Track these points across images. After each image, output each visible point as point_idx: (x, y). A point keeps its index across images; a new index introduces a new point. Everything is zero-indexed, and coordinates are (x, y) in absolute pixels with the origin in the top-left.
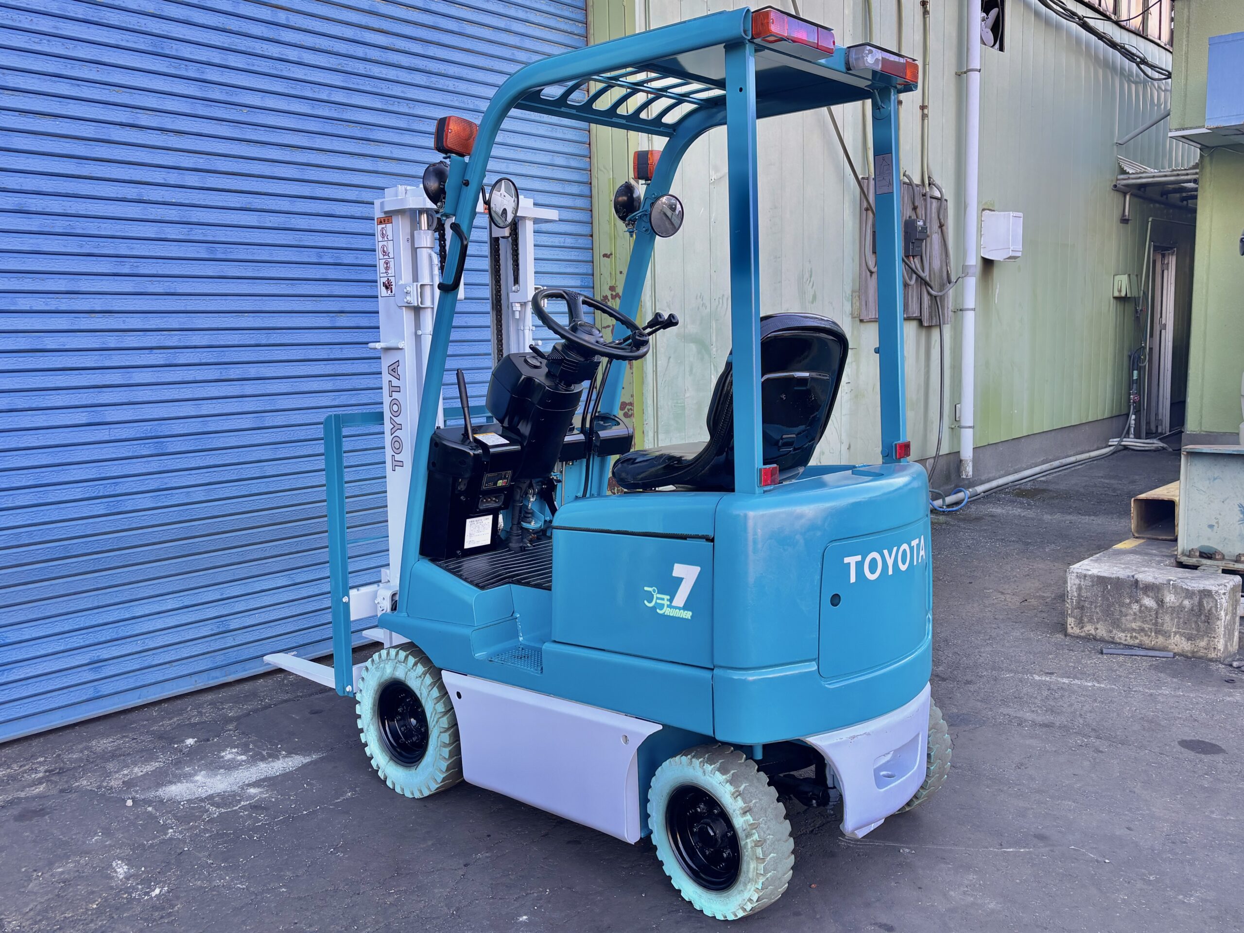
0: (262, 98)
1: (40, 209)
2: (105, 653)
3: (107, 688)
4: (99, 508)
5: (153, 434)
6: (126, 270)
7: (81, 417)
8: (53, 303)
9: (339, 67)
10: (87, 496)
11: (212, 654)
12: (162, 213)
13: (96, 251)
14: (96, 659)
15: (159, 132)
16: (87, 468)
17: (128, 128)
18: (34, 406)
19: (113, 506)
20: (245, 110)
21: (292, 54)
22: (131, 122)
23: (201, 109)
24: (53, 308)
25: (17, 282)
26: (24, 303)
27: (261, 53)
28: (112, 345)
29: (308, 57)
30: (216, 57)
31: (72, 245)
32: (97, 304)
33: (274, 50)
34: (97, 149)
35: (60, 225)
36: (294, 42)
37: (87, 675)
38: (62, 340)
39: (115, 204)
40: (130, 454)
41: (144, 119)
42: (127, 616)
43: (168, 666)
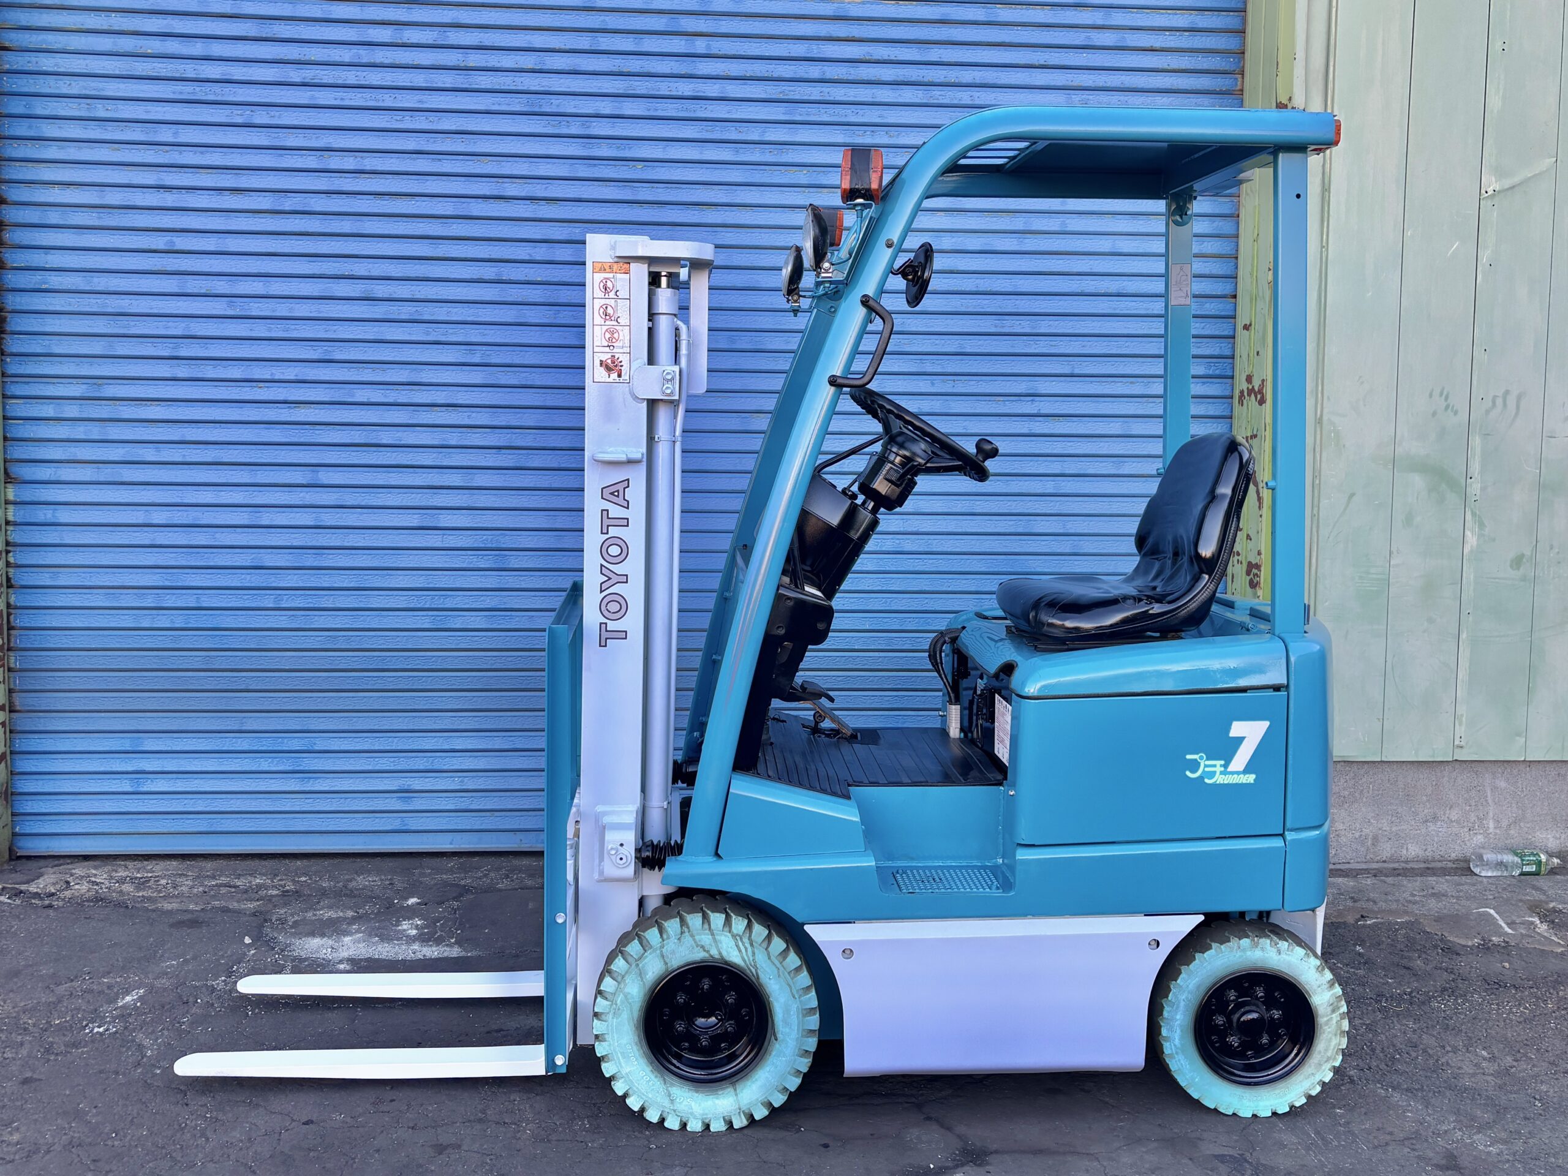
0: (664, 148)
1: (386, 296)
2: (417, 783)
4: (423, 620)
5: (494, 546)
6: (477, 359)
7: (413, 519)
8: (392, 396)
9: (781, 96)
10: (412, 606)
12: (524, 293)
13: (443, 339)
14: (406, 787)
15: (528, 202)
16: (414, 575)
17: (492, 201)
18: (363, 503)
19: (441, 620)
20: (640, 165)
21: (712, 89)
22: (496, 193)
23: (582, 170)
24: (391, 400)
25: (356, 372)
26: (362, 394)
27: (669, 93)
28: (453, 443)
29: (734, 89)
30: (606, 106)
31: (416, 333)
32: (440, 396)
33: (685, 88)
34: (455, 226)
35: (406, 311)
36: (715, 73)
38: (399, 434)
39: (469, 286)
40: (464, 565)
41: (511, 189)
42: (446, 747)
43: (488, 814)
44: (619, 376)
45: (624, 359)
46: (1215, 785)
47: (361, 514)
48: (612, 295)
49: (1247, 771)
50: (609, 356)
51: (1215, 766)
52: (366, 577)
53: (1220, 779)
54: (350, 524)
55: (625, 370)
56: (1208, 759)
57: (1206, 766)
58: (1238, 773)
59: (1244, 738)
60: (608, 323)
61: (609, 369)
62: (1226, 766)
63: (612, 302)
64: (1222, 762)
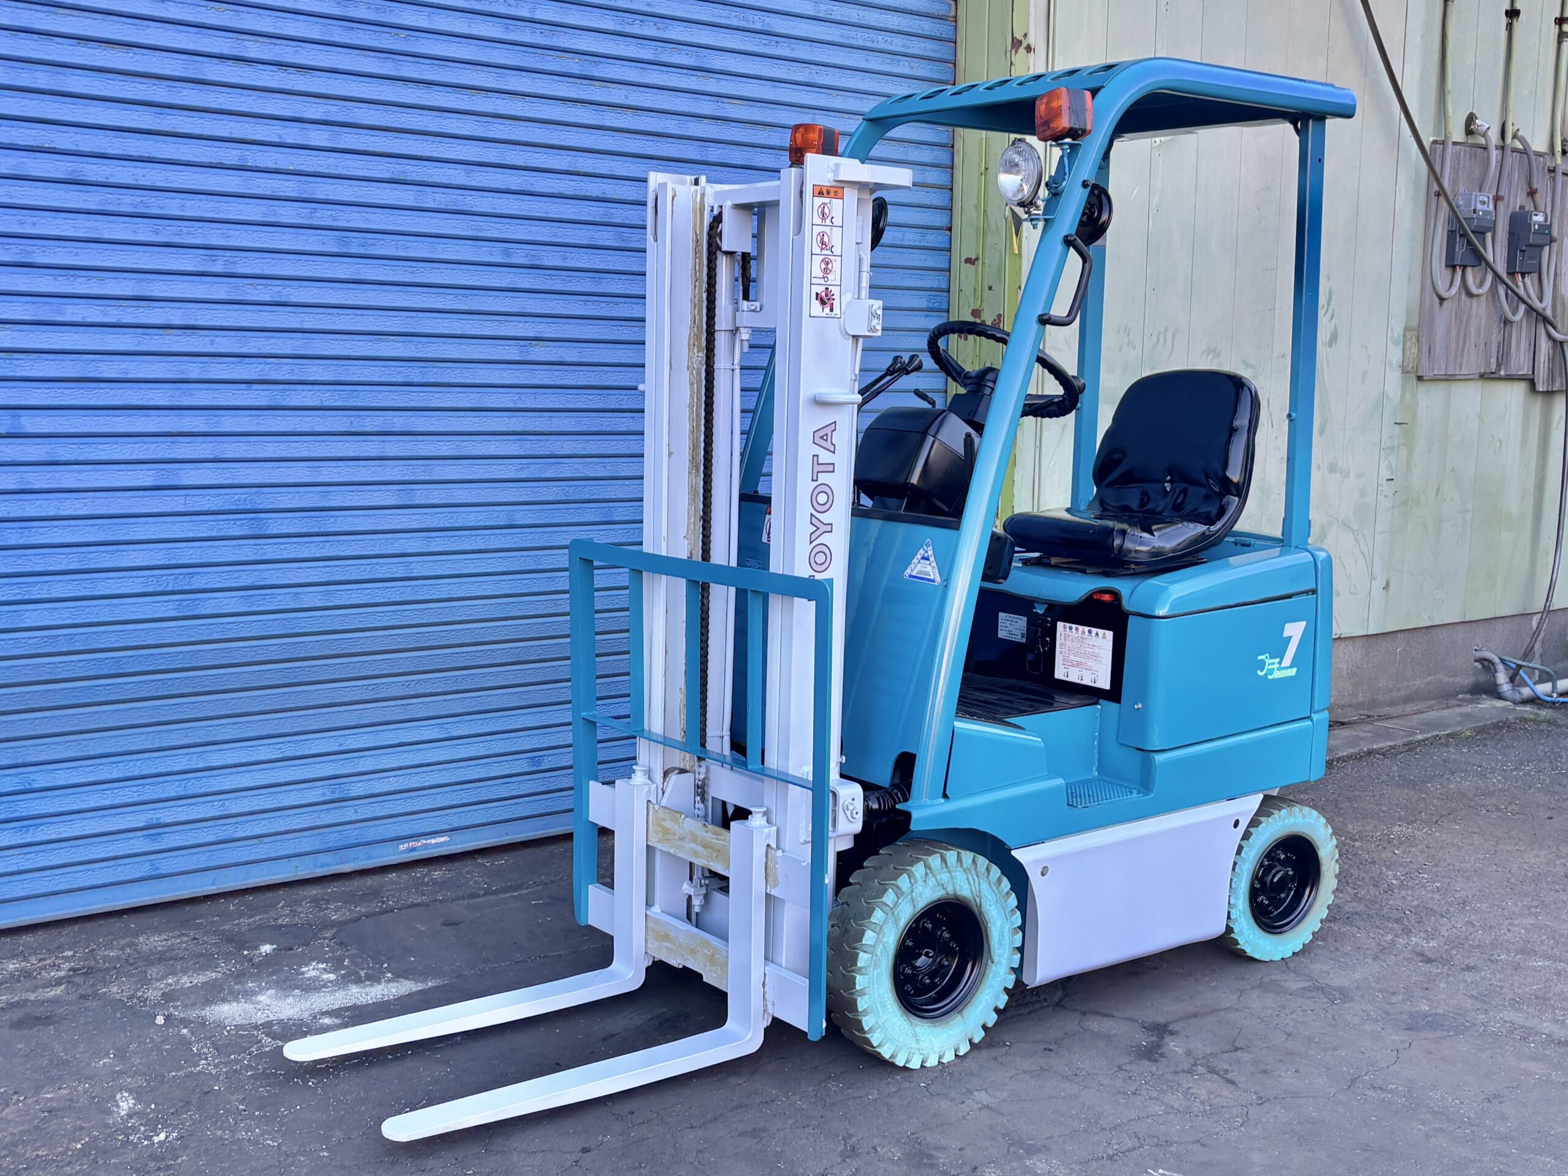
1: (101, 179)
2: (167, 815)
3: (168, 864)
4: (166, 607)
5: (248, 507)
6: (218, 268)
7: (146, 476)
8: (114, 314)
10: (150, 589)
11: (323, 830)
12: (275, 185)
13: (177, 240)
14: (154, 821)
15: (275, 68)
16: (152, 550)
17: (230, 62)
18: (82, 458)
19: (187, 606)
22: (235, 52)
23: (337, 33)
24: (113, 320)
25: (66, 282)
26: (74, 312)
28: (194, 376)
31: (143, 231)
32: (176, 315)
34: (185, 92)
35: (127, 201)
37: (140, 844)
38: (124, 366)
39: (207, 173)
40: (214, 534)
41: (253, 49)
42: (201, 765)
43: (256, 841)
44: (832, 310)
45: (835, 290)
46: (1273, 680)
47: (80, 472)
48: (828, 222)
49: (1291, 667)
50: (823, 288)
51: (1274, 664)
52: (90, 556)
53: (1277, 675)
54: (66, 485)
55: (836, 304)
56: (1271, 658)
57: (1269, 664)
58: (1287, 668)
59: (1291, 637)
60: (824, 252)
61: (823, 303)
62: (1280, 663)
63: (827, 230)
64: (1278, 660)
